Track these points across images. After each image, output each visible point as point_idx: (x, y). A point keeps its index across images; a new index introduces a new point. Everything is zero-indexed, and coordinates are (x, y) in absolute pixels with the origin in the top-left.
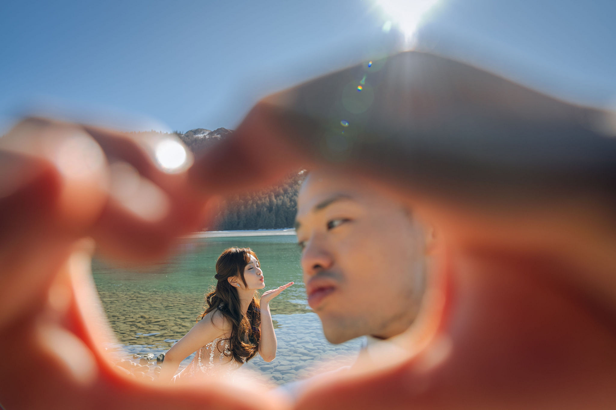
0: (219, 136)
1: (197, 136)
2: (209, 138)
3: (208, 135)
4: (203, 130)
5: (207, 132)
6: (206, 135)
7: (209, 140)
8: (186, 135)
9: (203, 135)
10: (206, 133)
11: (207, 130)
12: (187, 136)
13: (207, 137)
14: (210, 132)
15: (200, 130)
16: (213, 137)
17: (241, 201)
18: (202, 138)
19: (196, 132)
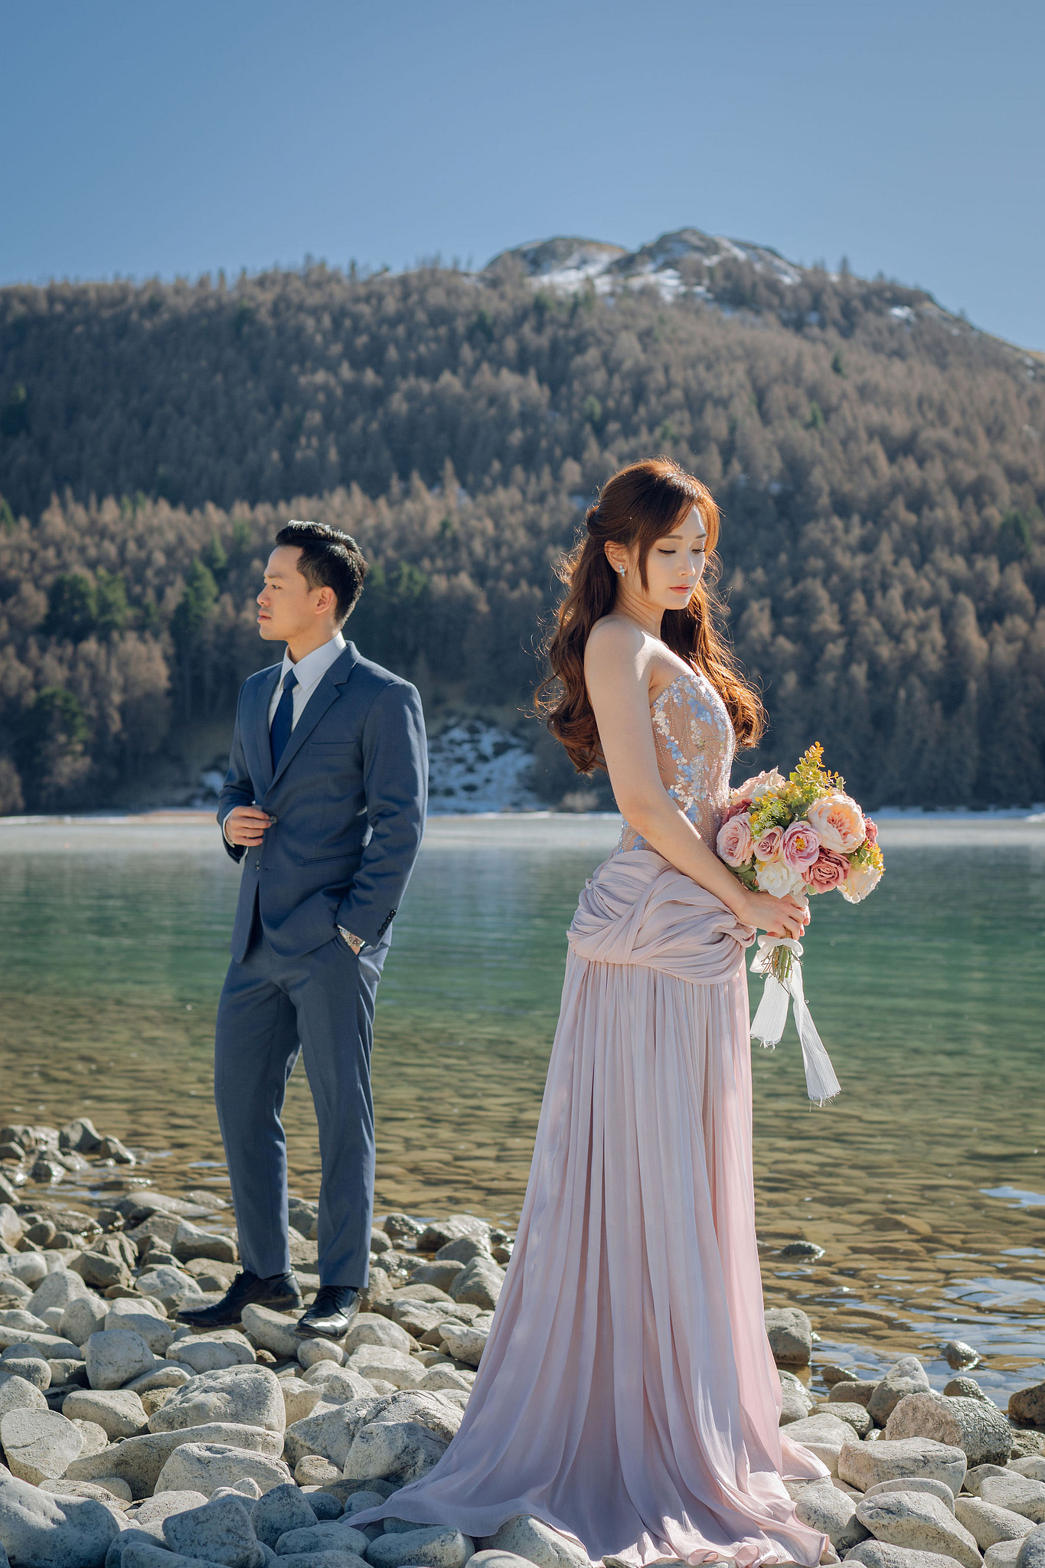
0: (671, 278)
1: (545, 279)
2: (612, 294)
3: (608, 271)
4: (582, 243)
5: (605, 259)
6: (601, 274)
7: (611, 302)
8: (489, 275)
9: (581, 275)
10: (595, 261)
11: (600, 245)
12: (494, 283)
13: (603, 285)
14: (617, 255)
15: (561, 249)
16: (636, 283)
17: (785, 645)
18: (575, 295)
19: (539, 258)
